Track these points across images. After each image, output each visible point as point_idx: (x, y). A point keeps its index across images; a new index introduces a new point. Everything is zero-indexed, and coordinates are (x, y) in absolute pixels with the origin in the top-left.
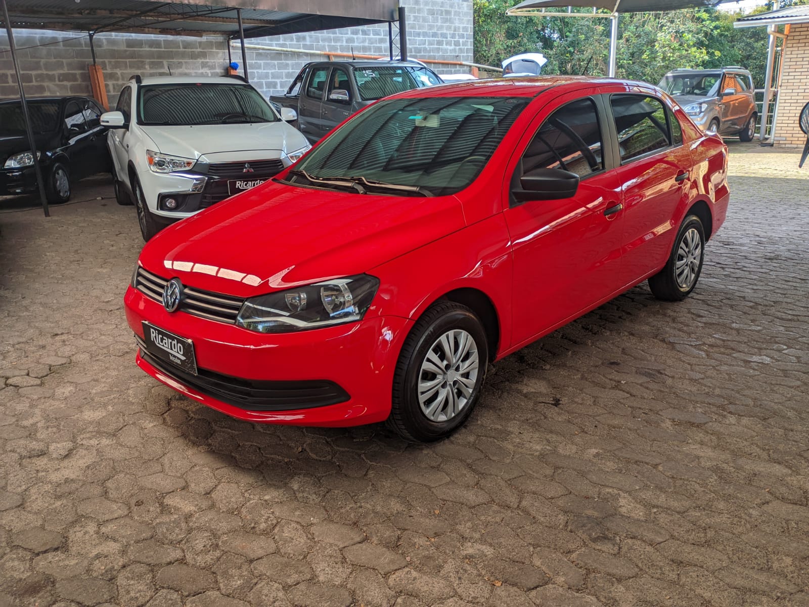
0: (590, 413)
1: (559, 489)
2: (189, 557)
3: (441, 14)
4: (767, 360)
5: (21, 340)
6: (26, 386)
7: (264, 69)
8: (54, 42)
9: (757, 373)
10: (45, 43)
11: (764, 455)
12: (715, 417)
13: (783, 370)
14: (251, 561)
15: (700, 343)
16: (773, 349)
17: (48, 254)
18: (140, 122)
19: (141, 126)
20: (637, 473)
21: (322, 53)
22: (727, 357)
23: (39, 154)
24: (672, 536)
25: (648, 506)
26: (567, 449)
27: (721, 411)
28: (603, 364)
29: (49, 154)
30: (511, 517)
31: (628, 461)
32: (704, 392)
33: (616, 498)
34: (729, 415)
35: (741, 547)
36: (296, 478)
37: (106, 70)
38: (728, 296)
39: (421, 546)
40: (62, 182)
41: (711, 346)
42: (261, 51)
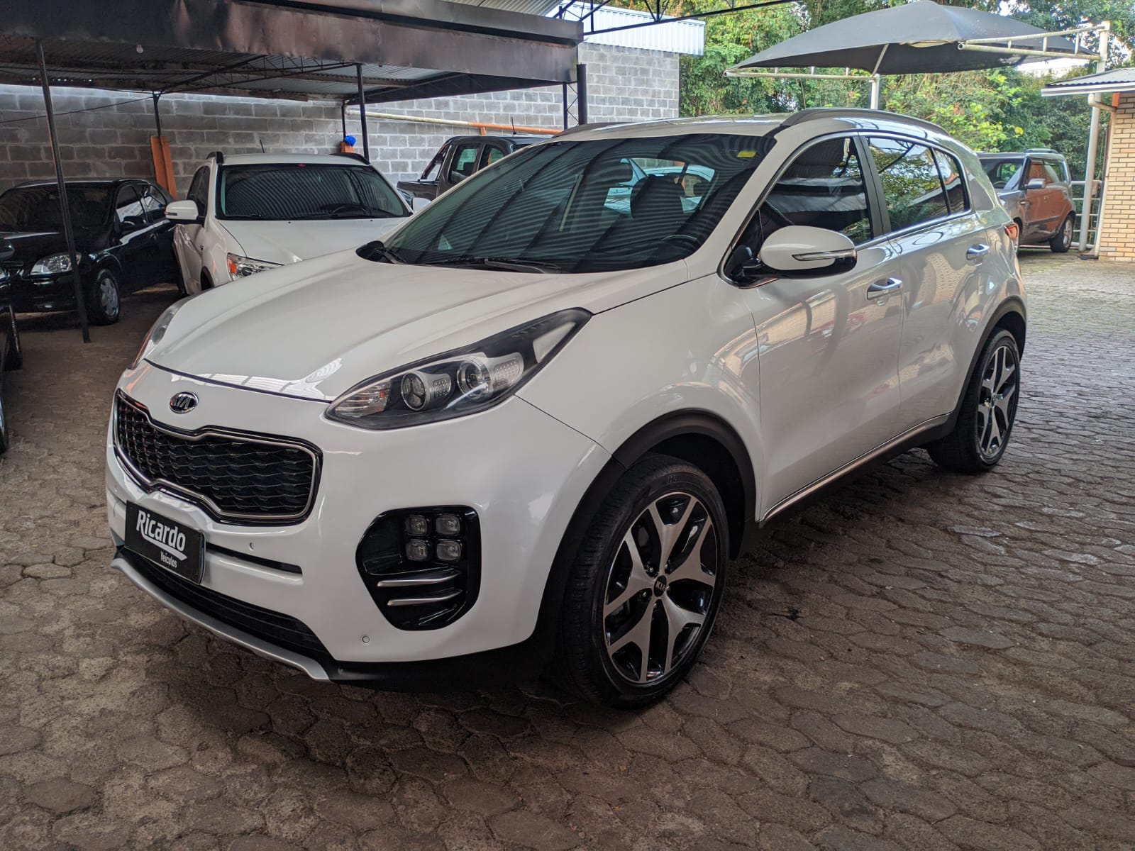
0: (840, 631)
1: (796, 739)
2: (271, 826)
3: (636, 74)
4: (1093, 560)
5: (44, 513)
6: (49, 578)
7: (390, 146)
8: (106, 105)
9: (1079, 578)
10: (93, 107)
11: (1090, 696)
12: (1019, 639)
13: (1114, 575)
14: (359, 834)
15: (998, 534)
16: (1102, 545)
17: (86, 394)
18: (220, 216)
19: (220, 221)
20: (909, 718)
21: (470, 124)
22: (1037, 555)
23: (79, 257)
24: (959, 809)
25: (923, 765)
26: (808, 681)
27: (1028, 632)
28: (859, 561)
29: (93, 256)
30: (728, 778)
31: (896, 701)
32: (1003, 604)
33: (878, 754)
34: (1040, 637)
35: (1057, 827)
36: (424, 714)
37: (175, 143)
38: (1037, 469)
39: (600, 817)
40: (110, 293)
41: (1013, 538)
42: (387, 121)
